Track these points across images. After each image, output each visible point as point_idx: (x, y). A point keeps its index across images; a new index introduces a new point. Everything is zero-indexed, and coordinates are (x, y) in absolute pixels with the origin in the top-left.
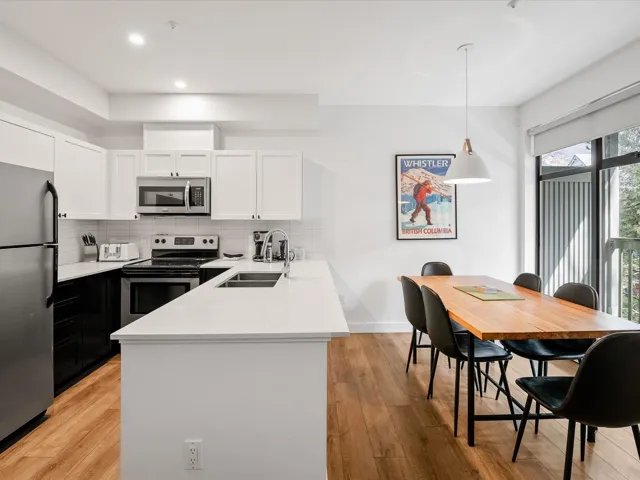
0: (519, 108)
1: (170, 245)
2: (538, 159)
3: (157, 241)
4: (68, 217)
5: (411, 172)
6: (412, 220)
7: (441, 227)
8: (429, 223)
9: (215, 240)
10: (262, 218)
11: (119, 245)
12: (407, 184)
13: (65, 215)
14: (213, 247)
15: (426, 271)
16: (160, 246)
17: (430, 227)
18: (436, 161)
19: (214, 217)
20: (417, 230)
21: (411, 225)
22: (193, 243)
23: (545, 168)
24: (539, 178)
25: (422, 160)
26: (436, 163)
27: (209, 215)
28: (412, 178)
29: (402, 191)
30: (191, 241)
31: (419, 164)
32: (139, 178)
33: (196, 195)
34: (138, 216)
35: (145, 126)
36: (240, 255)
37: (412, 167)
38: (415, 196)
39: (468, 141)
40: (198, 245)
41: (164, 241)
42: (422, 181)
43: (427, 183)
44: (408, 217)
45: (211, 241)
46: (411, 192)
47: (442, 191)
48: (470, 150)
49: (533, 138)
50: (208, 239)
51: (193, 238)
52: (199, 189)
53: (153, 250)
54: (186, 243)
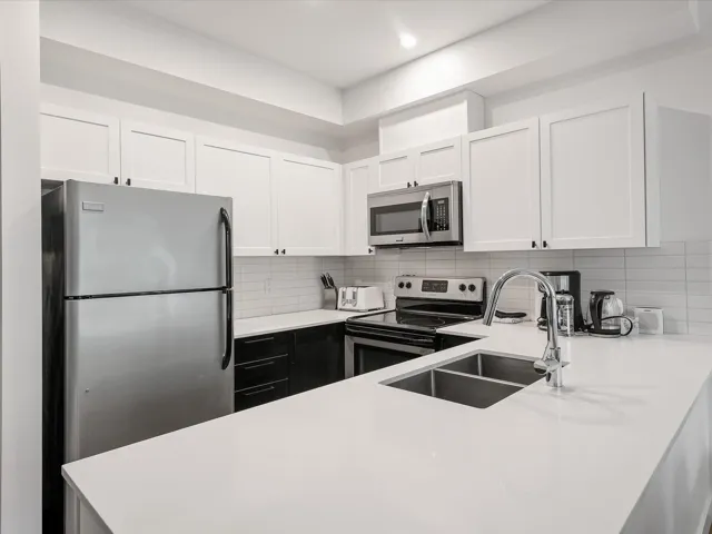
1: (417, 291)
3: (401, 285)
4: (287, 253)
9: (479, 284)
10: (553, 245)
11: (356, 290)
13: (284, 252)
14: (476, 297)
16: (405, 293)
19: (467, 248)
22: (445, 291)
27: (461, 243)
30: (442, 286)
32: (370, 197)
33: (438, 214)
34: (373, 249)
35: (380, 121)
36: (522, 315)
40: (453, 293)
41: (409, 285)
45: (472, 288)
50: (467, 283)
51: (447, 282)
52: (443, 202)
53: (398, 298)
54: (438, 290)
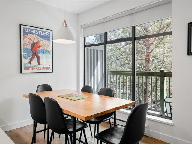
0: (78, 15)
2: (85, 38)
5: (29, 36)
6: (30, 62)
7: (46, 66)
8: (39, 64)
12: (27, 42)
15: (39, 89)
17: (39, 66)
18: (43, 32)
20: (33, 68)
21: (29, 65)
23: (87, 43)
24: (85, 46)
25: (36, 30)
26: (43, 33)
28: (30, 39)
29: (24, 46)
31: (34, 32)
37: (30, 33)
38: (32, 49)
39: (65, 21)
42: (36, 41)
43: (38, 43)
44: (28, 60)
46: (29, 47)
47: (46, 48)
48: (66, 26)
49: (83, 29)
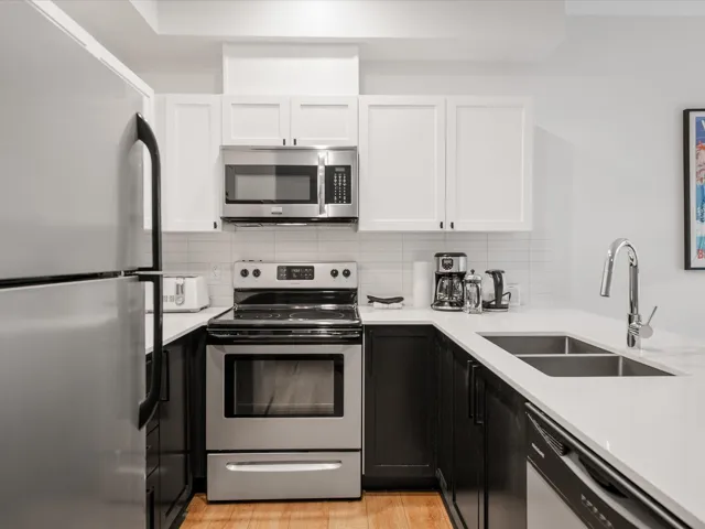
1: (269, 280)
3: (245, 273)
10: (458, 228)
11: (180, 281)
14: (350, 283)
16: (251, 283)
19: (363, 226)
22: (312, 278)
29: (698, 179)
30: (307, 273)
32: (225, 149)
34: (219, 222)
35: (225, 47)
36: (399, 299)
40: (322, 280)
41: (257, 273)
45: (347, 273)
50: (340, 268)
51: (312, 268)
52: (343, 170)
53: (236, 290)
54: (299, 277)
